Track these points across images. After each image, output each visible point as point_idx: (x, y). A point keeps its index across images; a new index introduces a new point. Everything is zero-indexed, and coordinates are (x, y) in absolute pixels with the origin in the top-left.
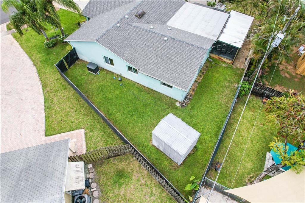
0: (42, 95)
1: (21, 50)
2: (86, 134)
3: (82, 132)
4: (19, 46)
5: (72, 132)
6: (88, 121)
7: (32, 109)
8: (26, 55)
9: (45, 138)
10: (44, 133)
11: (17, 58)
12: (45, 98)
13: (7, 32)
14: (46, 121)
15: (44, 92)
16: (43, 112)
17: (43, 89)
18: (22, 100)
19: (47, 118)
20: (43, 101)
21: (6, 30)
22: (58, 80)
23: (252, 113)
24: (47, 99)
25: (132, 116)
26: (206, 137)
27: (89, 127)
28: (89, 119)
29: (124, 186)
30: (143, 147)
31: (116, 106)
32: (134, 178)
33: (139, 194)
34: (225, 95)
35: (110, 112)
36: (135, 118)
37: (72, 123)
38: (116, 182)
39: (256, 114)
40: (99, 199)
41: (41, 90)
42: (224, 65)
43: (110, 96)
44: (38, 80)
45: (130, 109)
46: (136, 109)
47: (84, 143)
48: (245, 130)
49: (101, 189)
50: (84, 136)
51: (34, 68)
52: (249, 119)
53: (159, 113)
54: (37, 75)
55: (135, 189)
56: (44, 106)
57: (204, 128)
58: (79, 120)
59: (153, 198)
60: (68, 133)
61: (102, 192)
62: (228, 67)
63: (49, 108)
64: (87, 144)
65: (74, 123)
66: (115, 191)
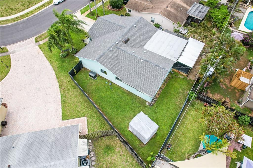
0: (59, 92)
1: (45, 58)
2: (87, 120)
3: (85, 119)
4: (43, 55)
5: (79, 119)
6: (89, 112)
7: (53, 101)
8: (48, 62)
9: (62, 121)
10: (61, 118)
11: (42, 64)
12: (61, 94)
13: (35, 44)
14: (62, 110)
15: (60, 90)
16: (60, 103)
17: (60, 88)
18: (47, 94)
19: (63, 108)
20: (60, 96)
21: (35, 42)
22: (69, 82)
23: (196, 113)
24: (63, 95)
25: (117, 110)
26: (164, 127)
27: (90, 116)
28: (90, 110)
29: (110, 155)
30: (123, 131)
31: (107, 102)
32: (116, 150)
33: (119, 160)
34: (180, 99)
35: (103, 106)
36: (119, 111)
37: (79, 112)
38: (105, 152)
39: (199, 113)
40: (95, 162)
41: (59, 88)
42: (181, 77)
43: (103, 95)
44: (56, 81)
45: (116, 105)
46: (120, 106)
47: (86, 126)
48: (190, 124)
49: (96, 155)
50: (86, 122)
51: (54, 72)
52: (193, 117)
53: (135, 109)
54: (56, 77)
55: (117, 157)
56: (60, 100)
57: (163, 121)
58: (83, 111)
59: (128, 163)
60: (76, 119)
61: (97, 158)
62: (184, 79)
63: (64, 102)
64: (88, 127)
65: (80, 113)
66: (105, 157)
